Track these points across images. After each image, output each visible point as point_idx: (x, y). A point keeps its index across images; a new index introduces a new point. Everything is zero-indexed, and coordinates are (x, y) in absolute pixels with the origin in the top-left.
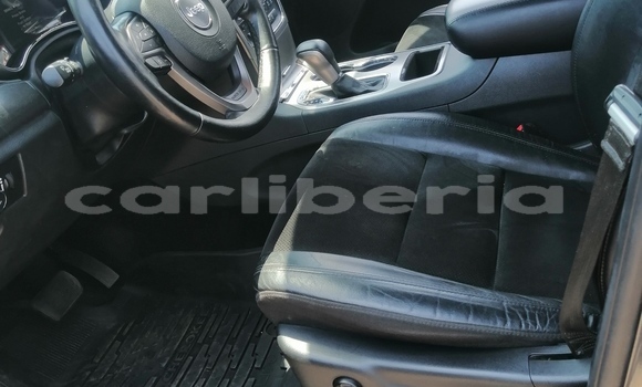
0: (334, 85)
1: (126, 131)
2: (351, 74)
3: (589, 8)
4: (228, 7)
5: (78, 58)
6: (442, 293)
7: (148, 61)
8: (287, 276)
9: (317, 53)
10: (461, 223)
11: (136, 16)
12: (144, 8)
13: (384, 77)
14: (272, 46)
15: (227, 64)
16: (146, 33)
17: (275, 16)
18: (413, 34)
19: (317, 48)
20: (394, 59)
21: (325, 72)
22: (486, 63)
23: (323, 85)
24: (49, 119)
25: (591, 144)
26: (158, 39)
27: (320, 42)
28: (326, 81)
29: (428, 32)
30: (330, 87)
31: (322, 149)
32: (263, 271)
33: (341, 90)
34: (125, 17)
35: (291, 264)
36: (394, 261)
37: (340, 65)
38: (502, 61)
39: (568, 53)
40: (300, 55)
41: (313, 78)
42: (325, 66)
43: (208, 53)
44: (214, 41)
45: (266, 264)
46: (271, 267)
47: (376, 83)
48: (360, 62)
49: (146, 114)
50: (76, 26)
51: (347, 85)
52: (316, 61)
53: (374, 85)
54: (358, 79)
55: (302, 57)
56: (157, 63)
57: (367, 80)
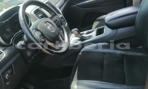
0: (81, 38)
1: (35, 55)
2: (84, 35)
3: (138, 16)
4: (56, 24)
5: (23, 40)
6: (115, 87)
7: (41, 40)
8: (77, 87)
9: (76, 32)
10: (116, 69)
11: (37, 30)
12: (39, 28)
13: (92, 35)
14: (67, 32)
15: (58, 38)
16: (40, 34)
17: (65, 23)
18: (96, 24)
19: (76, 30)
20: (93, 31)
21: (78, 36)
22: (115, 30)
23: (78, 38)
24: (18, 55)
25: (142, 47)
26: (42, 35)
27: (76, 29)
28: (78, 37)
29: (99, 23)
30: (79, 39)
31: (80, 54)
32: (71, 86)
33: (82, 39)
34: (35, 30)
35: (78, 84)
36: (102, 80)
37: (81, 33)
38: (119, 29)
39: (134, 26)
40: (72, 33)
41: (75, 37)
42: (78, 34)
43: (54, 36)
44: (54, 33)
45: (72, 84)
46: (73, 85)
47: (90, 37)
48: (85, 32)
49: (39, 51)
50: (23, 31)
51: (84, 38)
52: (76, 33)
53: (89, 37)
54: (85, 36)
55: (73, 33)
56: (43, 40)
57: (88, 36)
